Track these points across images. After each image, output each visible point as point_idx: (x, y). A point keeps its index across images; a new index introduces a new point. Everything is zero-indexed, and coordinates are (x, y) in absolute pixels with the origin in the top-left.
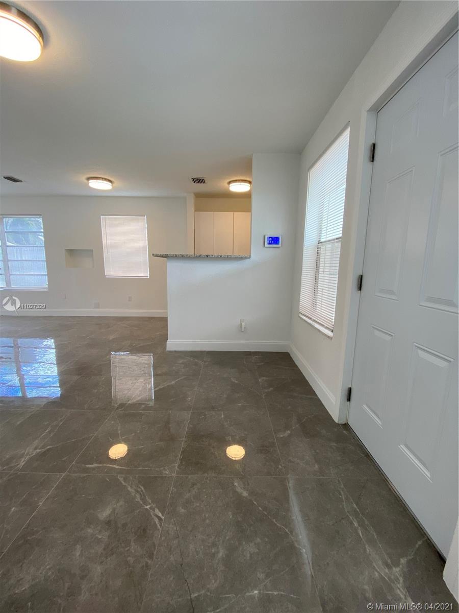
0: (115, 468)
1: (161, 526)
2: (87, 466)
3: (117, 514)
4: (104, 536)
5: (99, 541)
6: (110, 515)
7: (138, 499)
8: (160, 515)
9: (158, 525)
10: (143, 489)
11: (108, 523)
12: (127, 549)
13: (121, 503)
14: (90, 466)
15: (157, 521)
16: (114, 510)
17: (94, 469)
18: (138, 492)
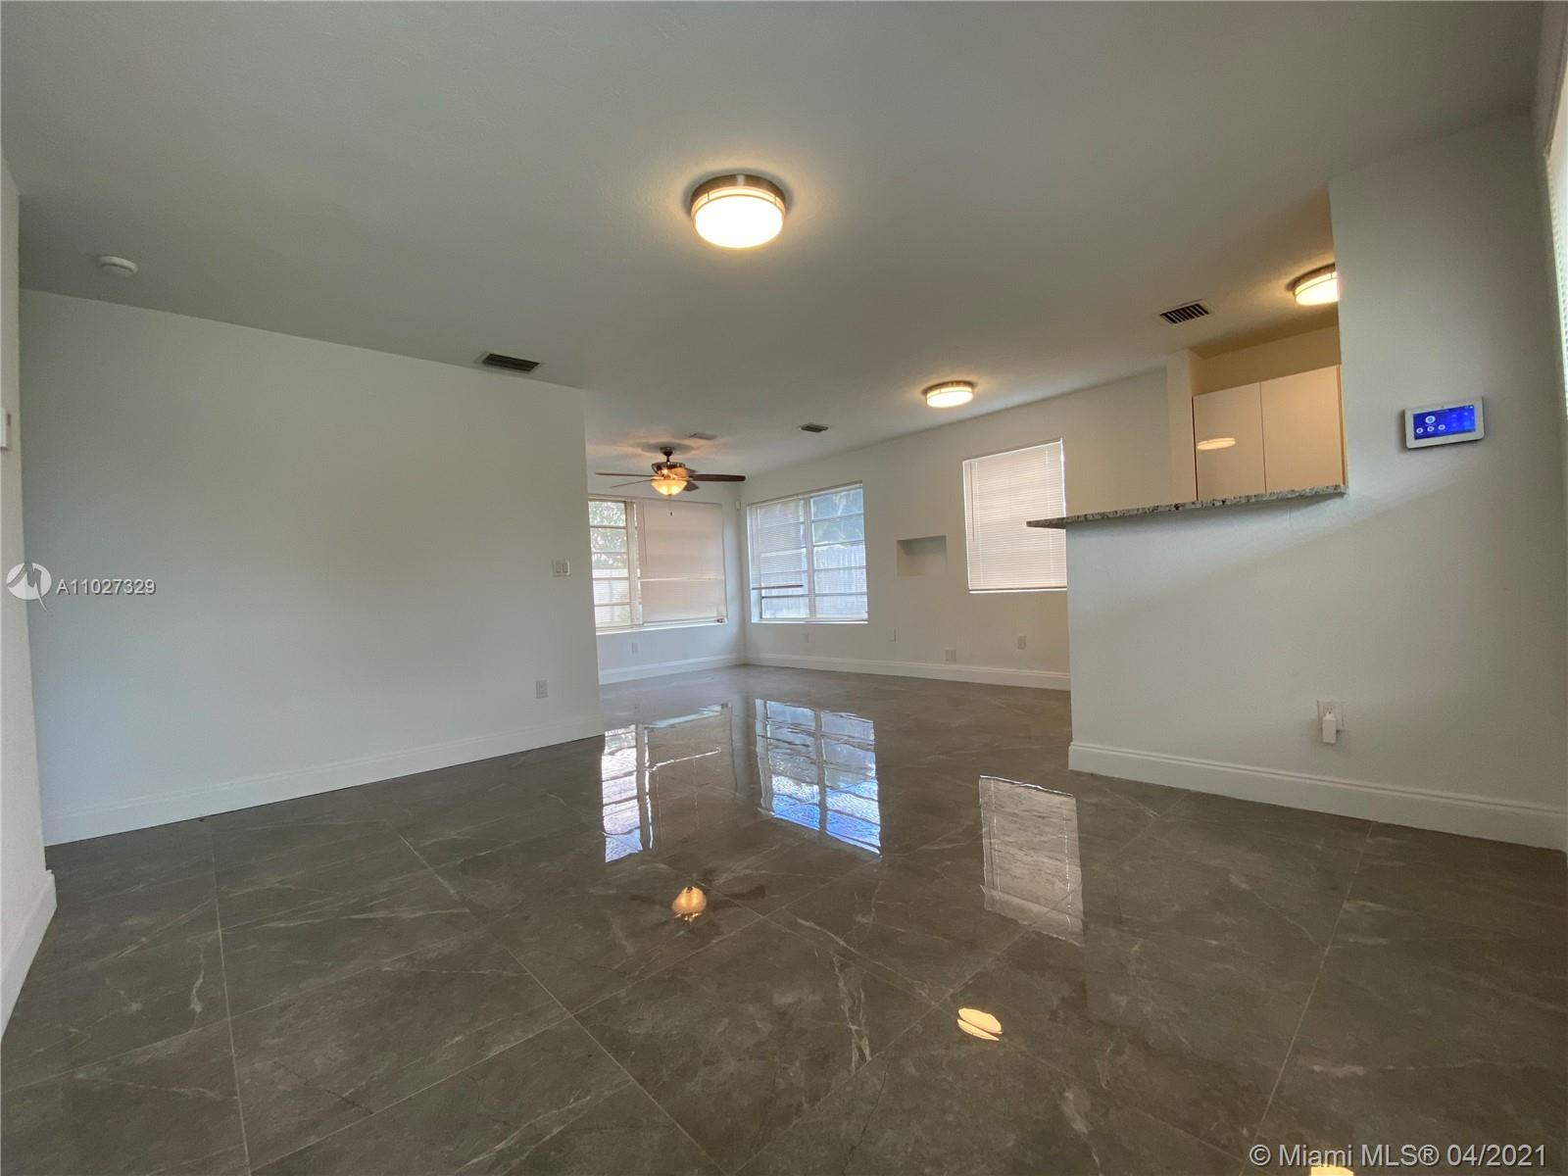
0: (837, 943)
1: (857, 1068)
2: (799, 920)
3: (801, 1010)
4: (766, 1028)
5: (755, 1030)
6: (790, 1005)
7: (845, 1007)
8: (867, 1052)
9: (853, 1065)
10: (862, 996)
11: (781, 1015)
12: (785, 1065)
13: (817, 998)
14: (803, 922)
15: (855, 1057)
16: (800, 1000)
17: (806, 928)
18: (852, 996)
